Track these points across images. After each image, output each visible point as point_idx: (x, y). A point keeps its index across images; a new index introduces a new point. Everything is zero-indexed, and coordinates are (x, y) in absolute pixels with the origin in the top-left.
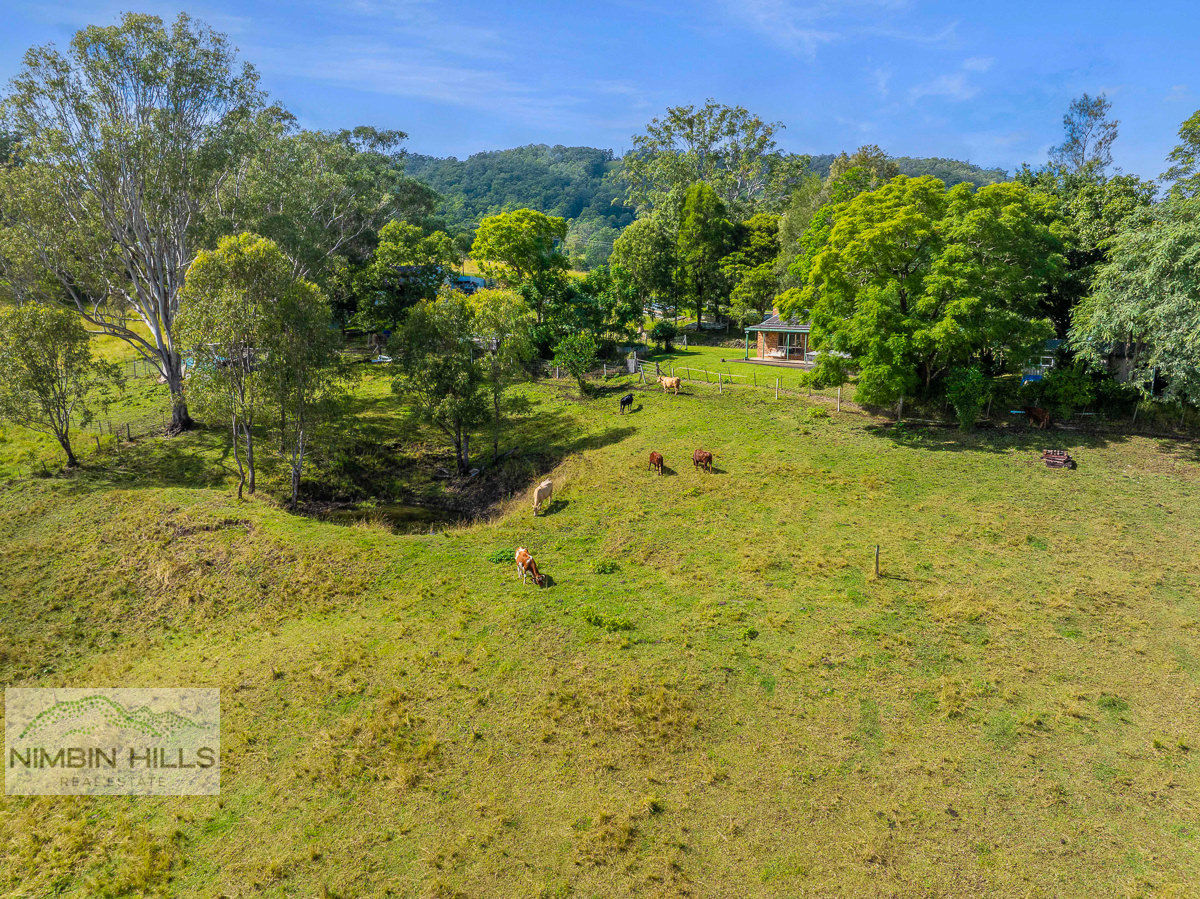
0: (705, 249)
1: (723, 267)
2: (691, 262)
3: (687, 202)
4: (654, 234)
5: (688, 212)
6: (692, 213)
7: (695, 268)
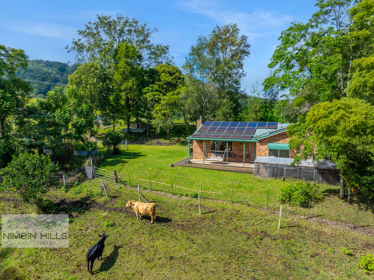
0: (133, 82)
1: (145, 93)
2: (124, 90)
3: (119, 52)
4: (98, 71)
5: (120, 59)
6: (123, 59)
7: (127, 94)
